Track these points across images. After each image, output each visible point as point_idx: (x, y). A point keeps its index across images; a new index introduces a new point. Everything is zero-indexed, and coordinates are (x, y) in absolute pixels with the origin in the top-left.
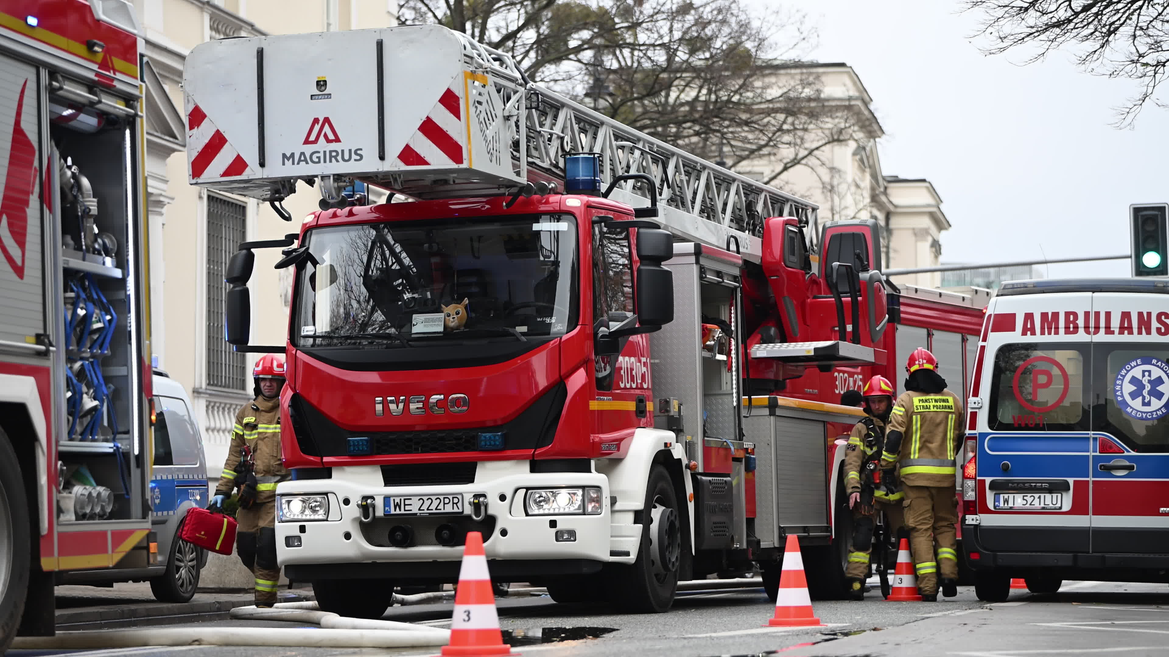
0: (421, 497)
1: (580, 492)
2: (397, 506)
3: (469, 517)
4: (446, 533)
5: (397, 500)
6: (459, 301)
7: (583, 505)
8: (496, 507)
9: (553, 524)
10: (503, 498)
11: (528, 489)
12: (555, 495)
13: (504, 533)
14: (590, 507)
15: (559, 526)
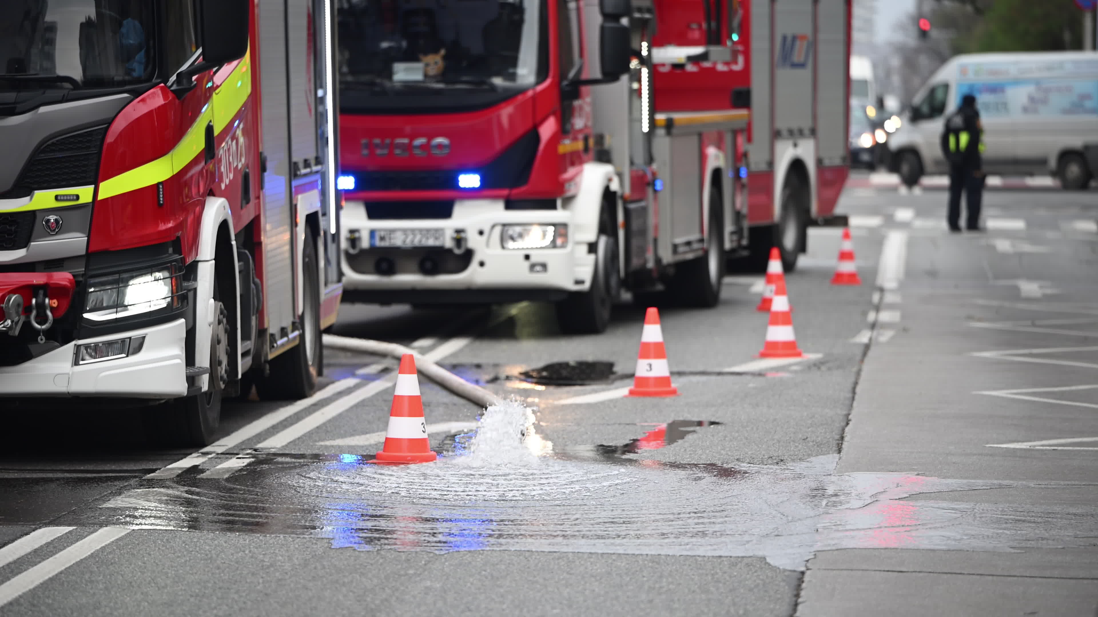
0: (405, 231)
1: (552, 229)
2: (382, 239)
3: (450, 251)
4: (428, 265)
5: (382, 234)
6: (436, 51)
7: (554, 242)
8: (473, 241)
9: (527, 257)
10: (481, 233)
11: (504, 225)
12: (528, 232)
13: (482, 264)
14: (559, 242)
15: (534, 259)
